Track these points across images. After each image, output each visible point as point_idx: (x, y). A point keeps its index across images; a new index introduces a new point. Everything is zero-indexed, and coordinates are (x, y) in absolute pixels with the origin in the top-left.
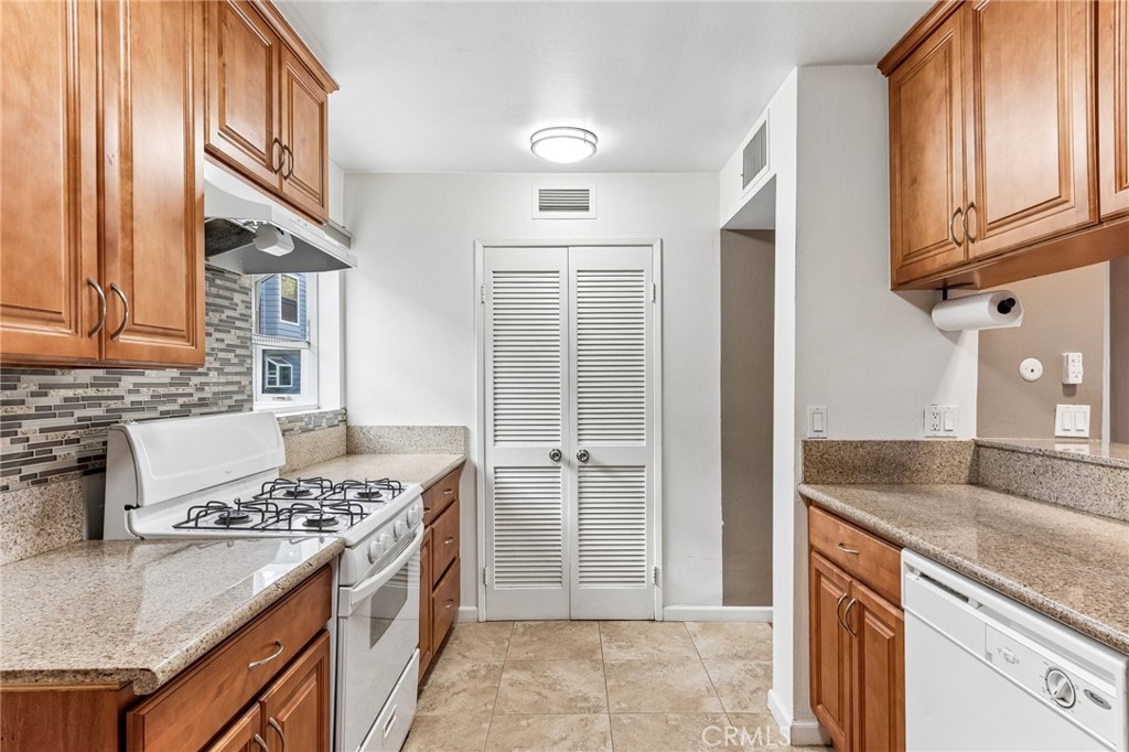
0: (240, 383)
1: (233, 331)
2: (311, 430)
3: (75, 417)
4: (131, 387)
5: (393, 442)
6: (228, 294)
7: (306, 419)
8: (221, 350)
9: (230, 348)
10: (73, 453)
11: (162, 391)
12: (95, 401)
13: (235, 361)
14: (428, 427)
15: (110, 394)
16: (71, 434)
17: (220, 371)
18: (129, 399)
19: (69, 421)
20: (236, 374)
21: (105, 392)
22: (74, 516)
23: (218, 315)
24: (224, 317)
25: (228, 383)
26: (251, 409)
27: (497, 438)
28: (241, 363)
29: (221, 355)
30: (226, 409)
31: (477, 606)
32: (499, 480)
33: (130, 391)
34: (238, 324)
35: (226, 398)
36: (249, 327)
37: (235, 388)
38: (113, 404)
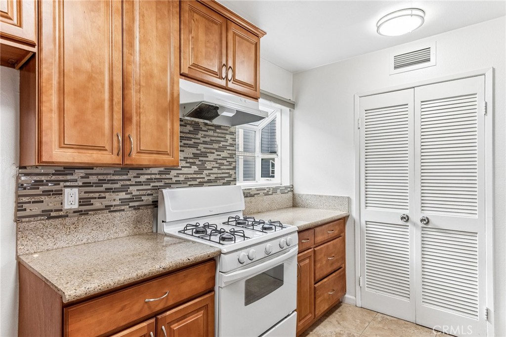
0: (229, 173)
1: (225, 151)
2: (270, 195)
3: (151, 185)
4: (176, 175)
5: (313, 202)
6: (223, 135)
7: (267, 190)
8: (220, 159)
9: (224, 158)
10: (150, 199)
11: (190, 176)
12: (159, 180)
13: (227, 164)
14: (329, 196)
15: (166, 177)
16: (149, 192)
17: (219, 168)
18: (174, 179)
19: (149, 187)
20: (227, 169)
21: (164, 176)
22: (149, 223)
23: (218, 145)
24: (221, 145)
25: (223, 173)
26: (235, 184)
27: (367, 205)
28: (230, 165)
29: (219, 161)
30: (221, 184)
31: (355, 297)
32: (368, 229)
33: (175, 176)
34: (228, 148)
35: (222, 179)
36: (234, 149)
37: (227, 175)
38: (167, 181)
